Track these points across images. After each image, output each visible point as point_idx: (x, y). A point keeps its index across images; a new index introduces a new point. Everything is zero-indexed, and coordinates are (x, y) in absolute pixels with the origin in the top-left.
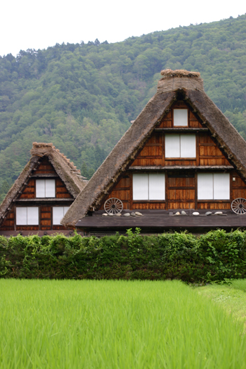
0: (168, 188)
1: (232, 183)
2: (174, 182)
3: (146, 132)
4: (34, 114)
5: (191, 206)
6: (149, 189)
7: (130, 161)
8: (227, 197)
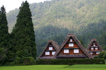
0: (69, 51)
1: (79, 50)
2: (70, 50)
3: (66, 43)
4: (48, 19)
5: (73, 54)
6: (66, 51)
7: (63, 47)
8: (78, 52)
